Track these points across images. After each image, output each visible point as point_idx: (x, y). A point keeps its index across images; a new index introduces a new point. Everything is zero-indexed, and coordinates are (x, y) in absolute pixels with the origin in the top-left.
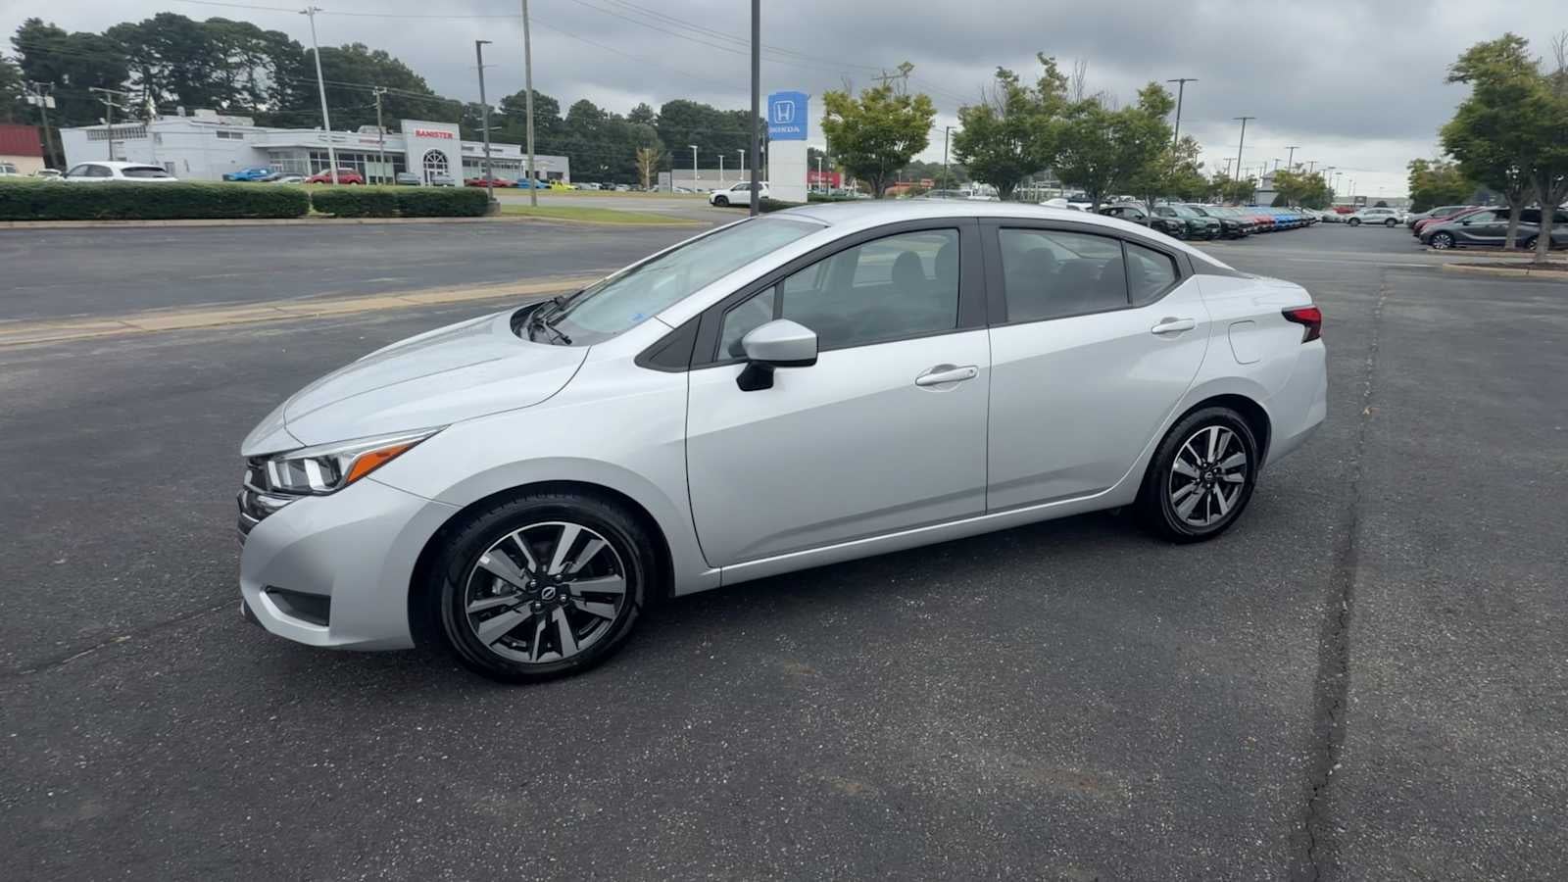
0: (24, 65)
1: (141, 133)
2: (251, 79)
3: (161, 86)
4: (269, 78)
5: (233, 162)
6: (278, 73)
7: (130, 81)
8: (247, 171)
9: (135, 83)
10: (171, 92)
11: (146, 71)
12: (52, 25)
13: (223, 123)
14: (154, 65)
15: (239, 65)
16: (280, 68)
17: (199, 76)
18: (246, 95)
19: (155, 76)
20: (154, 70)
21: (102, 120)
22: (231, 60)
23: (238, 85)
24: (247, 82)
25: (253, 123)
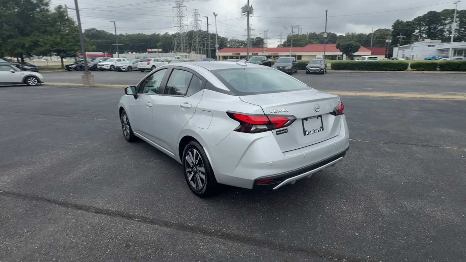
0: (393, 32)
1: (409, 47)
2: (450, 27)
3: (423, 33)
4: (457, 26)
5: (430, 54)
6: (460, 24)
7: (416, 33)
8: (432, 57)
9: (417, 33)
10: (426, 34)
11: (420, 29)
12: (402, 20)
13: (431, 43)
14: (422, 27)
15: (448, 23)
16: (461, 22)
17: (435, 28)
18: (447, 32)
19: (422, 30)
20: (422, 29)
21: (398, 45)
22: (446, 22)
23: (446, 30)
24: (449, 28)
25: (441, 41)
